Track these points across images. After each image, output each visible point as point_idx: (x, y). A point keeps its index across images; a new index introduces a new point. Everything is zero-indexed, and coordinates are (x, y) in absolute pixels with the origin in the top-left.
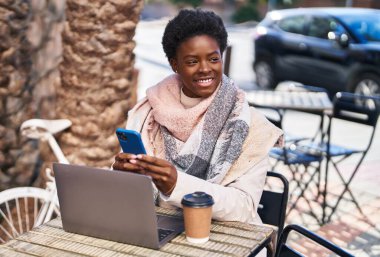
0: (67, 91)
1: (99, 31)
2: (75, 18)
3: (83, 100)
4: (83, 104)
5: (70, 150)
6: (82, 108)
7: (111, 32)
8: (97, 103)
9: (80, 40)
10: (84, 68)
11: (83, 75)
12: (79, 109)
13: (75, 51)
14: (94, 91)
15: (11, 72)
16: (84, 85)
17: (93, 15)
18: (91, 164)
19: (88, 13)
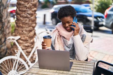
0: (18, 28)
1: (27, 11)
2: (20, 7)
4: (24, 31)
5: (20, 44)
6: (24, 33)
7: (31, 11)
8: (27, 31)
9: (22, 14)
10: (24, 21)
11: (23, 23)
12: (23, 33)
13: (21, 17)
14: (27, 28)
16: (24, 26)
17: (26, 7)
18: (26, 48)
19: (24, 6)
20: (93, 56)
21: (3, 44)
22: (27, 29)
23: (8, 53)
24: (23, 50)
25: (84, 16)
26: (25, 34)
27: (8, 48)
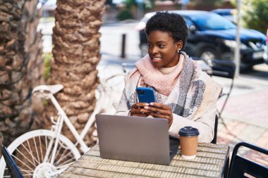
0: (59, 66)
1: (80, 27)
2: (63, 19)
3: (70, 72)
4: (71, 74)
5: (63, 103)
6: (70, 77)
7: (88, 27)
8: (79, 73)
9: (67, 33)
10: (71, 51)
11: (70, 56)
12: (68, 77)
13: (64, 40)
14: (77, 65)
15: (14, 55)
16: (71, 62)
17: (76, 17)
18: (77, 111)
19: (72, 16)
20: (235, 133)
21: (25, 104)
22: (79, 69)
23: (37, 122)
24: (69, 116)
25: (217, 39)
26: (74, 81)
27: (35, 113)
